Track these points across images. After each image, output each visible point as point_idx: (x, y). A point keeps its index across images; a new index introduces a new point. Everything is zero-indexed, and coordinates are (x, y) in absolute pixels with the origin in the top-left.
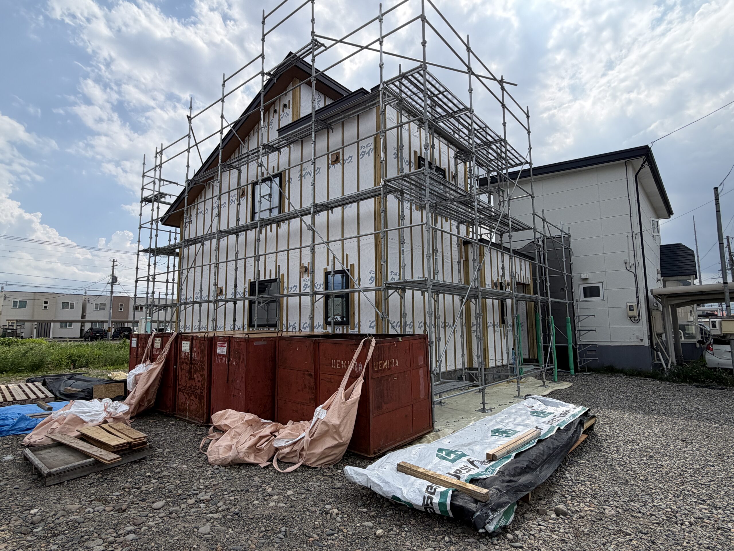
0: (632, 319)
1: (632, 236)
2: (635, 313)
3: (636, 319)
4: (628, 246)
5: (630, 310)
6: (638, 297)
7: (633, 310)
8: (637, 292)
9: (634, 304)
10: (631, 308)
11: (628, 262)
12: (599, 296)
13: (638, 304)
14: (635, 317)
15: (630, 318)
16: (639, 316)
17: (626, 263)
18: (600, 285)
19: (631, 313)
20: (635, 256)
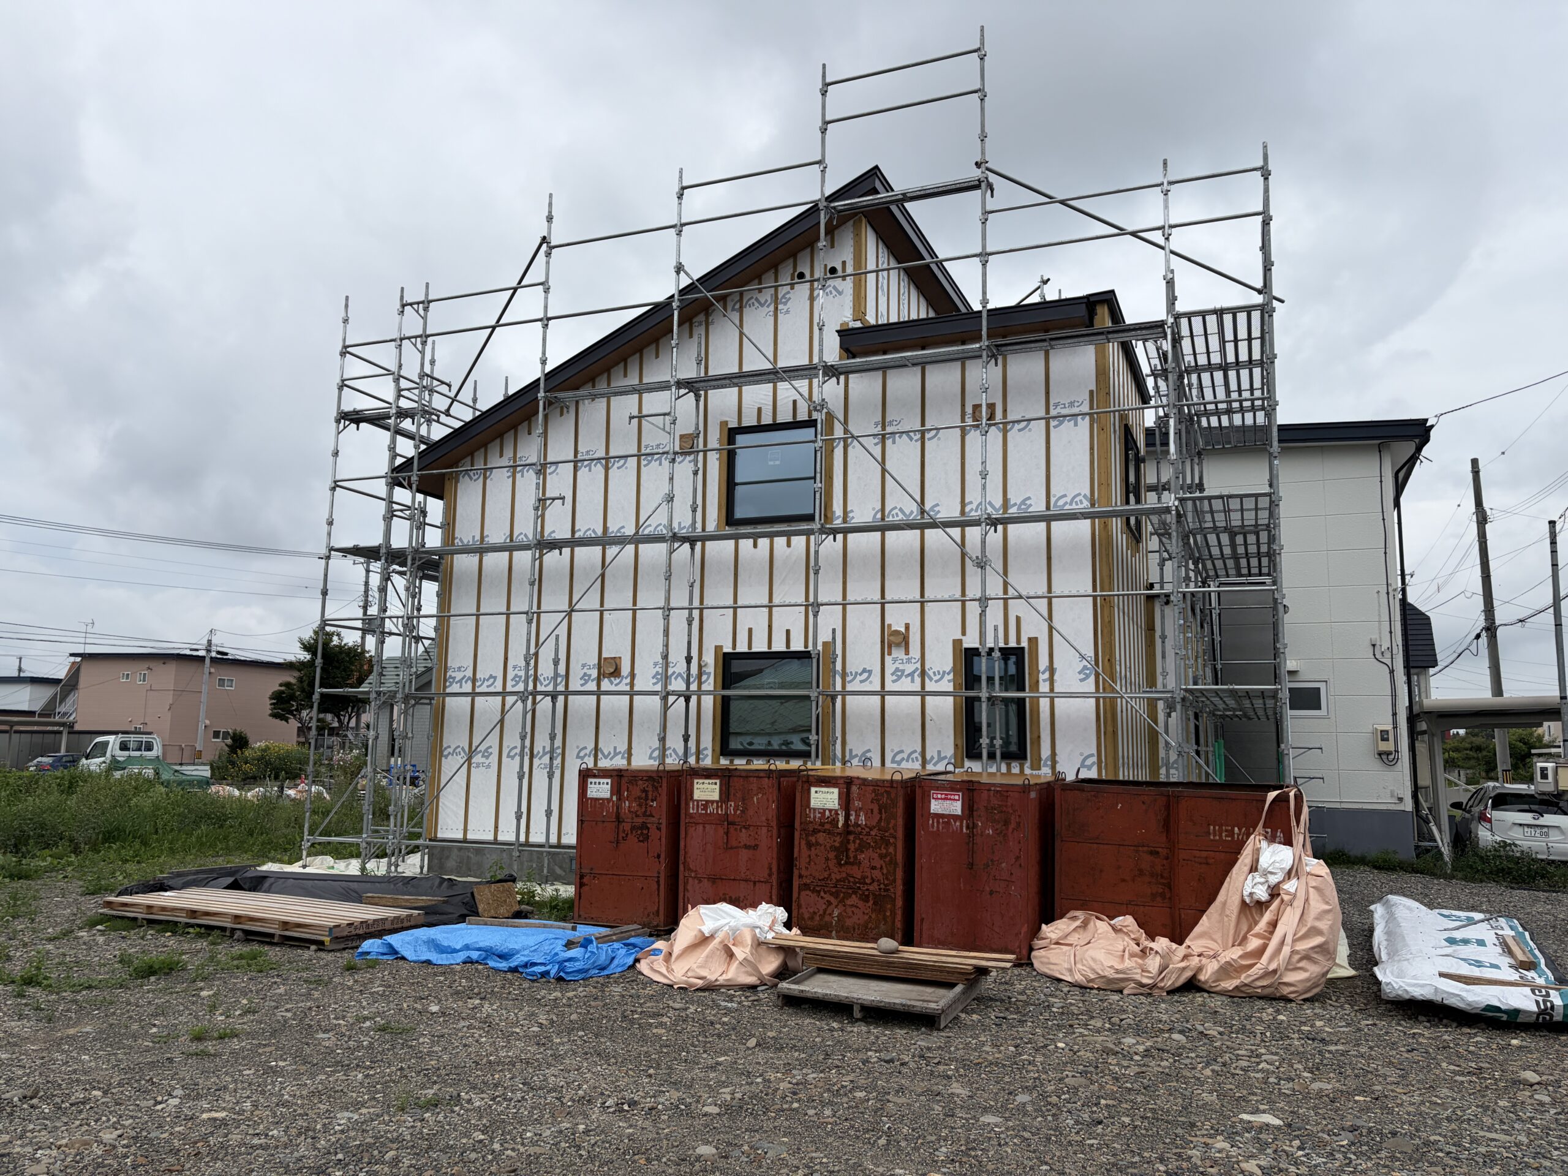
0: (1384, 757)
1: (1388, 593)
2: (1389, 746)
3: (1391, 757)
4: (1379, 611)
5: (1383, 739)
6: (1394, 714)
7: (1387, 740)
8: (1394, 705)
9: (1389, 727)
10: (1384, 736)
11: (1378, 643)
12: (1318, 707)
13: (1395, 728)
14: (1388, 754)
15: (1380, 754)
16: (1397, 751)
17: (1374, 645)
18: (1322, 686)
19: (1384, 746)
20: (1391, 632)
